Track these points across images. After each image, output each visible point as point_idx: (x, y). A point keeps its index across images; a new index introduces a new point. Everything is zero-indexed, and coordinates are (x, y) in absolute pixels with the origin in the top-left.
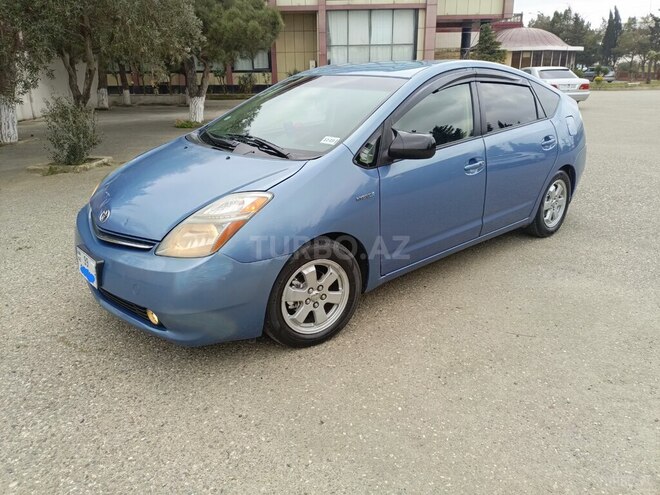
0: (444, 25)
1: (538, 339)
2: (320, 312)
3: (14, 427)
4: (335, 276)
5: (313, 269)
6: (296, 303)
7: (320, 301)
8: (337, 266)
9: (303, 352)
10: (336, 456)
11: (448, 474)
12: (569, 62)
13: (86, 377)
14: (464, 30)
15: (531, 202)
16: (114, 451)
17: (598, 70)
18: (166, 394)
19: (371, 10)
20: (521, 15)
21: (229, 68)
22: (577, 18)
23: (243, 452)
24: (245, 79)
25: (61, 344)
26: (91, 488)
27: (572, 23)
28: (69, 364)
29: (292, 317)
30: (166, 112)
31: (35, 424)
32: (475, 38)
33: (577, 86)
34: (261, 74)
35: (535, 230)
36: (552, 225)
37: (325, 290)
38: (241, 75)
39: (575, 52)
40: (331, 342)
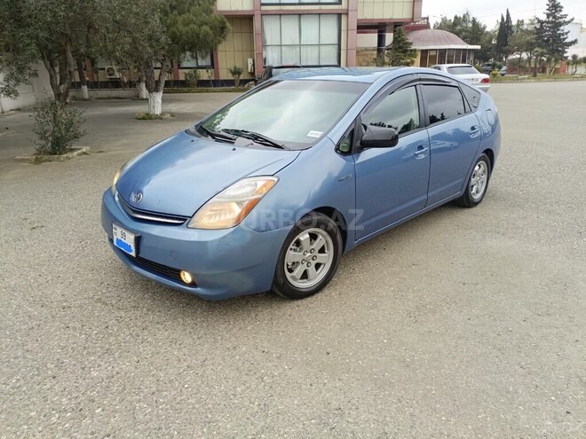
0: (363, 27)
1: (480, 286)
2: (312, 270)
3: (83, 368)
4: (323, 242)
5: (308, 236)
6: (294, 263)
7: (311, 261)
8: (325, 233)
9: (299, 302)
10: (345, 377)
11: (431, 385)
12: (469, 58)
13: (129, 329)
14: (379, 32)
15: (461, 179)
16: (170, 381)
17: (494, 66)
18: (199, 338)
19: (300, 15)
20: (427, 18)
21: (175, 65)
22: (474, 21)
23: (273, 377)
24: (190, 75)
25: (99, 304)
26: (162, 409)
27: (470, 25)
28: (112, 320)
29: (291, 274)
30: (125, 105)
31: (99, 366)
32: (389, 38)
33: (480, 81)
34: (204, 70)
35: (464, 202)
36: (477, 197)
37: (316, 253)
38: (187, 71)
39: (473, 50)
40: (320, 294)
